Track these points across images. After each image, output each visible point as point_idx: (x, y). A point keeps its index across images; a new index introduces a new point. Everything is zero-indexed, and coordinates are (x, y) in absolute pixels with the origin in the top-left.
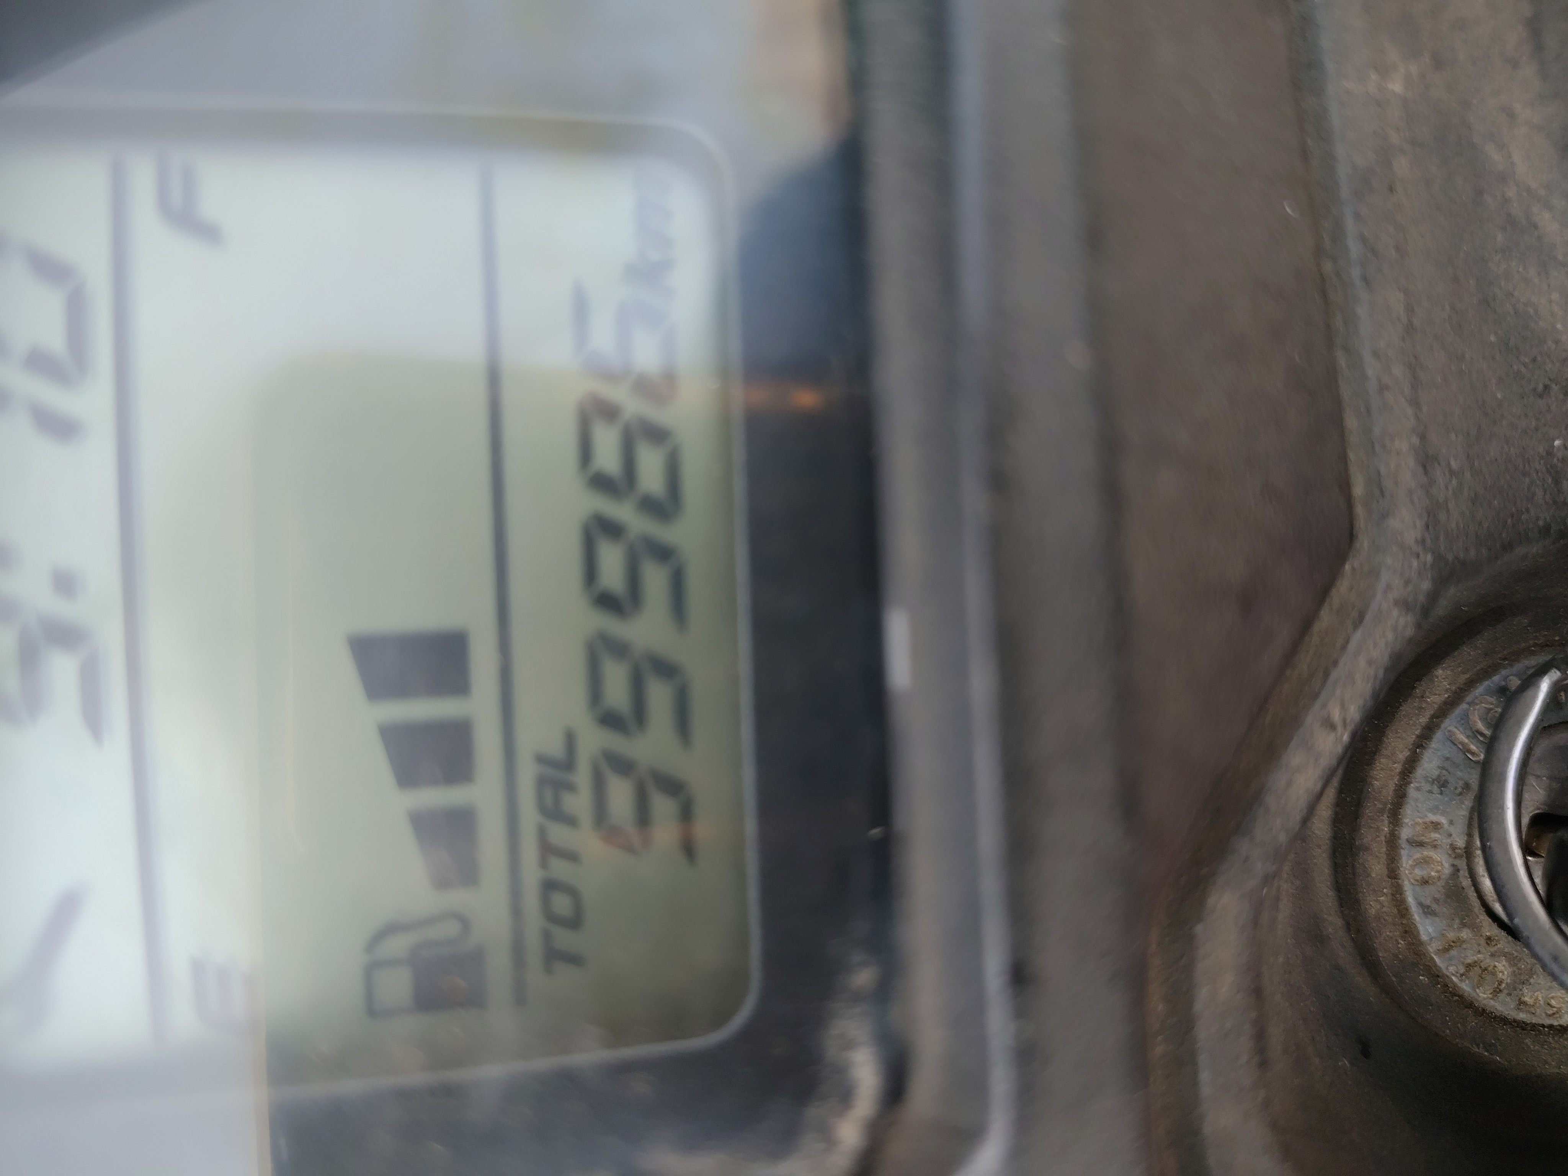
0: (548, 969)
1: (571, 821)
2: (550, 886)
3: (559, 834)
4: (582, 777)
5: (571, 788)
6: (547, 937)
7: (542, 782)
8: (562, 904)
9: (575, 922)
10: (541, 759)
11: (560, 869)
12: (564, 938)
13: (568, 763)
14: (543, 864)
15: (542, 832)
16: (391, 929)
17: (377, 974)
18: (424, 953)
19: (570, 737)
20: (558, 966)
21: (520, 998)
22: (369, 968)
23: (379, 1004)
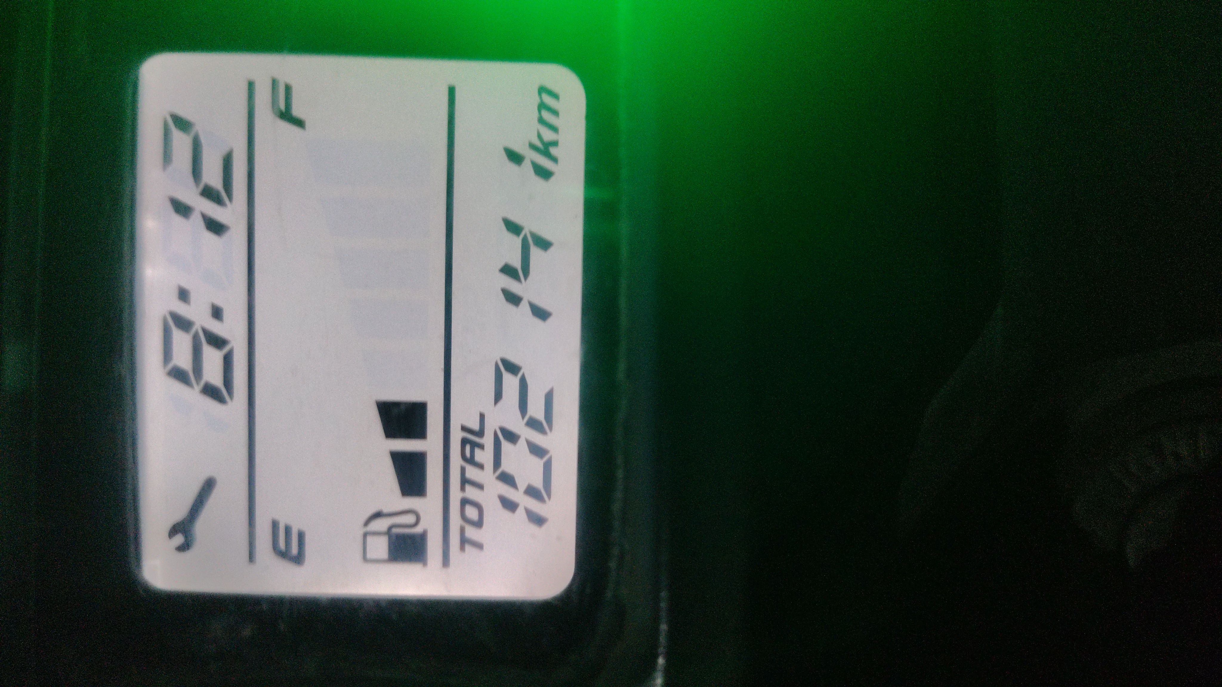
0: (462, 548)
3: (472, 473)
4: (488, 441)
6: (462, 530)
7: (464, 442)
8: (472, 513)
9: (479, 524)
10: (464, 429)
11: (471, 493)
12: (471, 533)
13: (480, 433)
14: (463, 489)
15: (463, 470)
16: (378, 515)
17: (369, 539)
18: (395, 531)
19: (482, 417)
20: (468, 547)
21: (446, 561)
22: (365, 535)
23: (369, 556)
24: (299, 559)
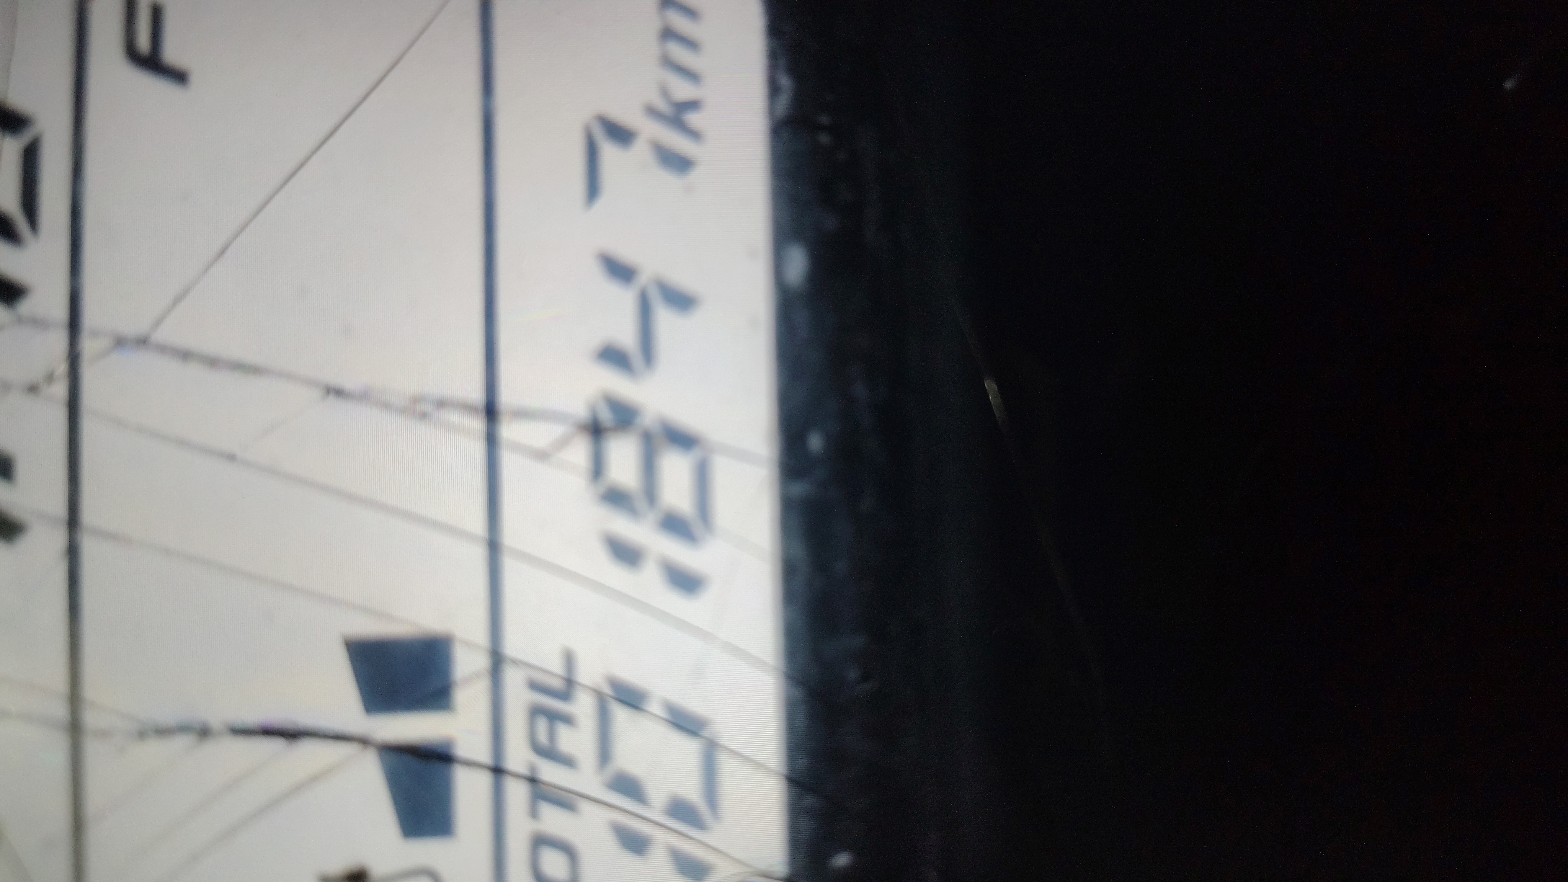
1: (568, 762)
2: (540, 841)
5: (568, 720)
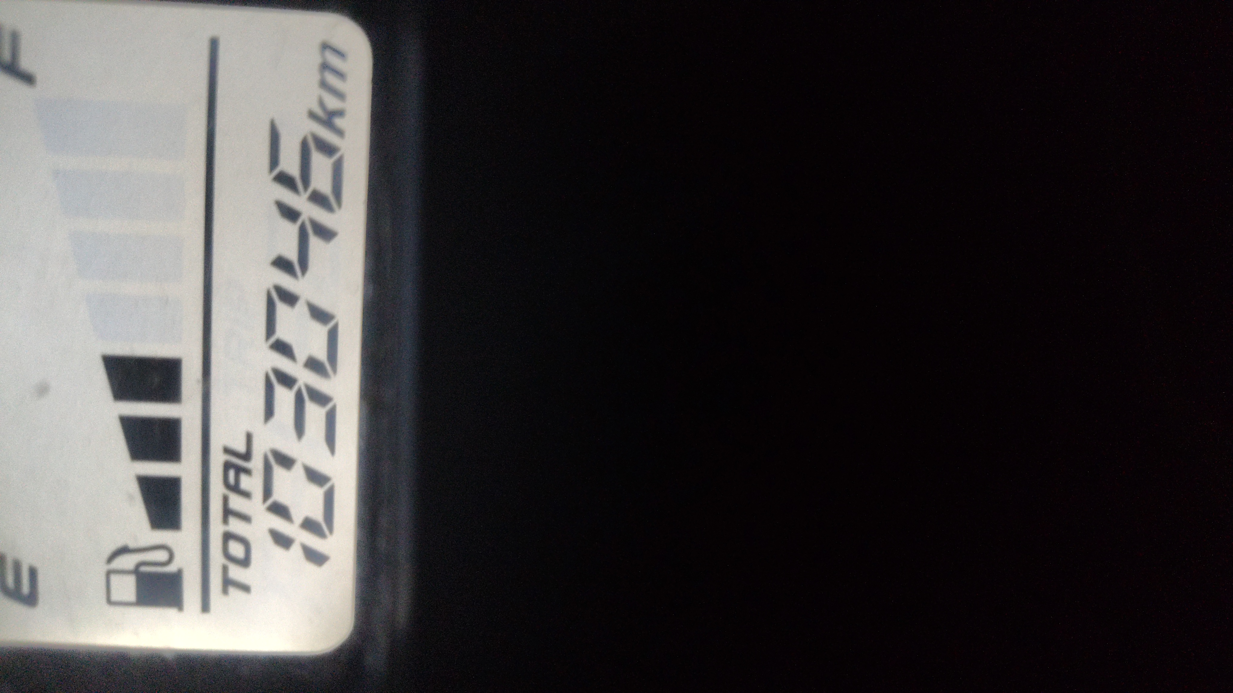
0: (225, 591)
3: (236, 502)
6: (225, 569)
7: (227, 466)
8: (237, 549)
9: (245, 562)
10: (227, 451)
11: (236, 526)
12: (236, 573)
13: (247, 456)
14: (225, 521)
15: (226, 500)
16: (124, 550)
17: (114, 578)
18: (144, 569)
19: (249, 438)
20: (232, 590)
21: (205, 607)
22: (109, 573)
23: (115, 597)
24: (31, 600)
